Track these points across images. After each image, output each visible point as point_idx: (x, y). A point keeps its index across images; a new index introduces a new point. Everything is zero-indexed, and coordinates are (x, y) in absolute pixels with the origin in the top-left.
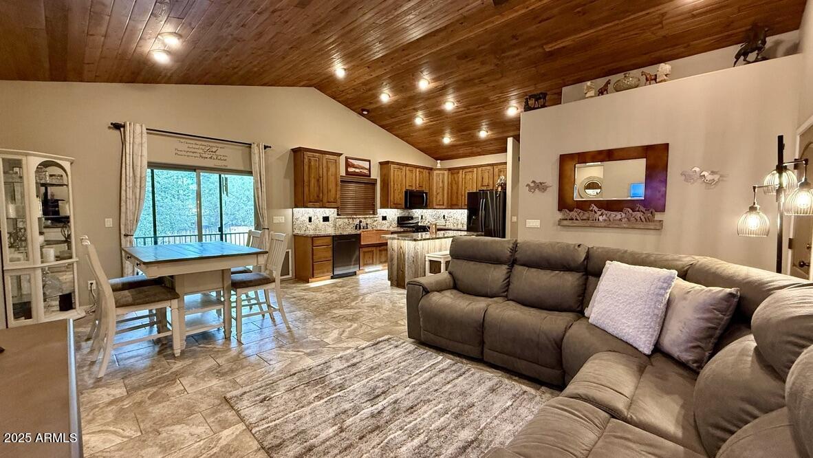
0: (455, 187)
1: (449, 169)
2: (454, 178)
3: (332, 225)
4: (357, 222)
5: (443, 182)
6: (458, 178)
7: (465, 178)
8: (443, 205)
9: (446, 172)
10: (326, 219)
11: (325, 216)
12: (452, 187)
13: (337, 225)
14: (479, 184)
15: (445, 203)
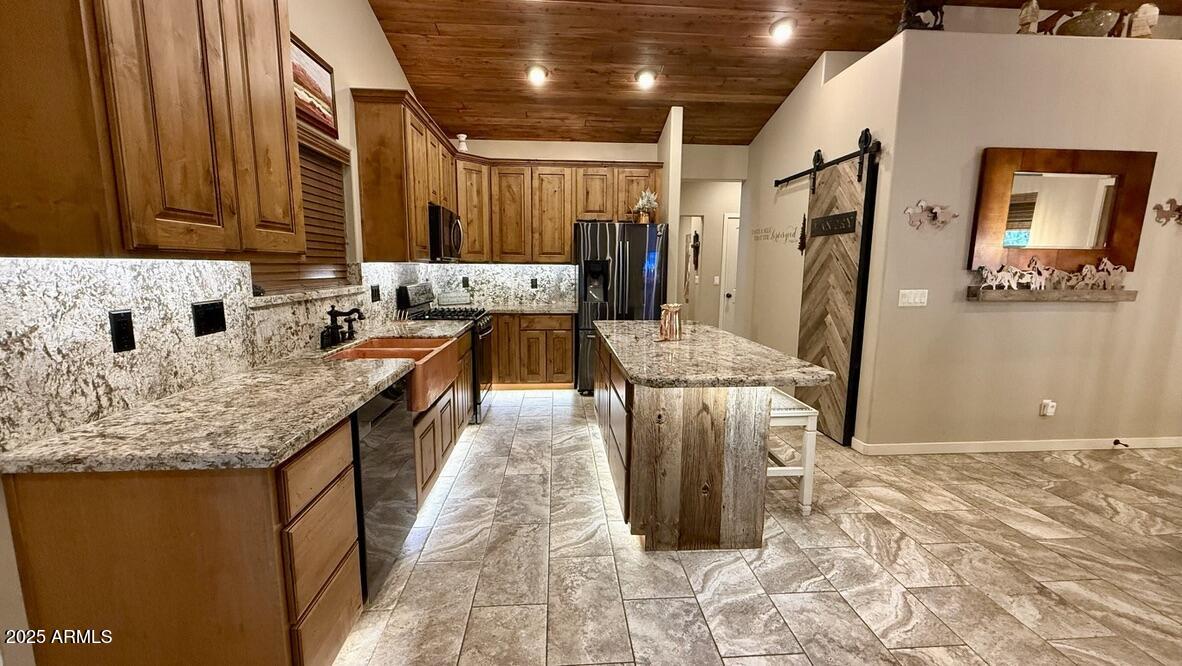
0: (511, 210)
1: (493, 163)
2: (509, 187)
3: (237, 346)
4: (320, 317)
5: (479, 192)
6: (521, 186)
7: (541, 188)
8: (481, 252)
9: (485, 169)
10: (209, 318)
11: (201, 299)
12: (502, 210)
13: (260, 342)
14: (580, 208)
15: (486, 249)
